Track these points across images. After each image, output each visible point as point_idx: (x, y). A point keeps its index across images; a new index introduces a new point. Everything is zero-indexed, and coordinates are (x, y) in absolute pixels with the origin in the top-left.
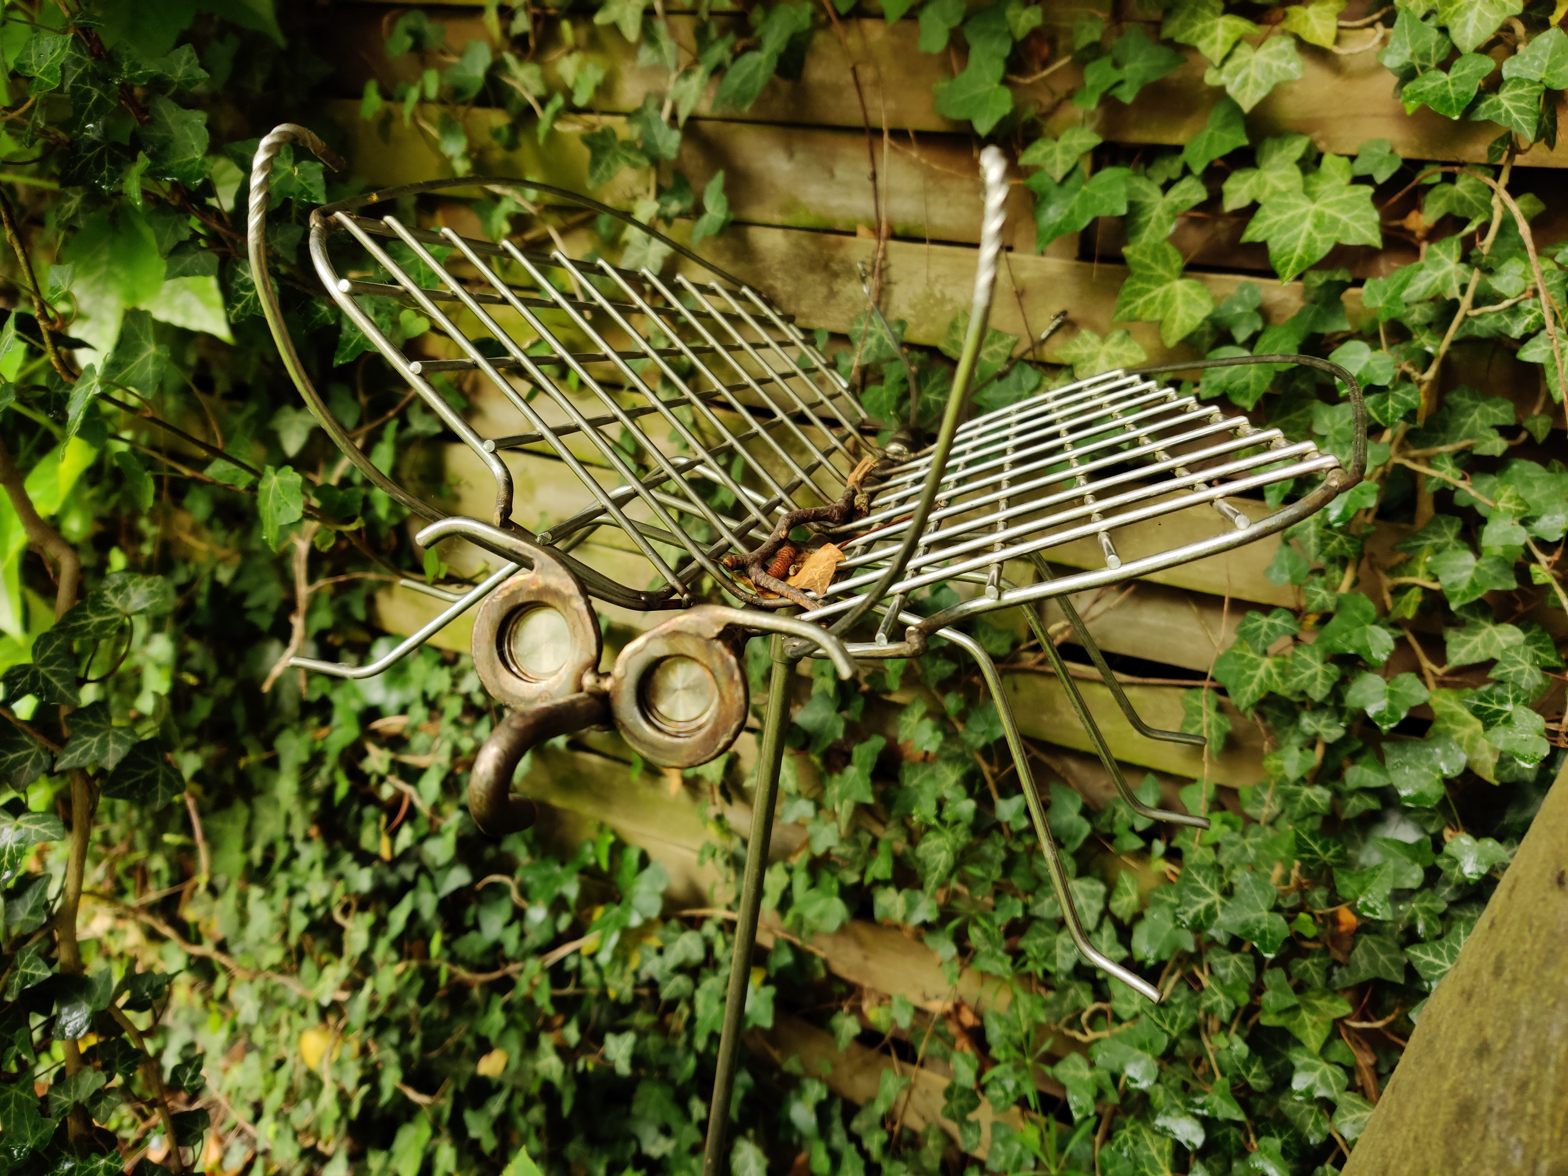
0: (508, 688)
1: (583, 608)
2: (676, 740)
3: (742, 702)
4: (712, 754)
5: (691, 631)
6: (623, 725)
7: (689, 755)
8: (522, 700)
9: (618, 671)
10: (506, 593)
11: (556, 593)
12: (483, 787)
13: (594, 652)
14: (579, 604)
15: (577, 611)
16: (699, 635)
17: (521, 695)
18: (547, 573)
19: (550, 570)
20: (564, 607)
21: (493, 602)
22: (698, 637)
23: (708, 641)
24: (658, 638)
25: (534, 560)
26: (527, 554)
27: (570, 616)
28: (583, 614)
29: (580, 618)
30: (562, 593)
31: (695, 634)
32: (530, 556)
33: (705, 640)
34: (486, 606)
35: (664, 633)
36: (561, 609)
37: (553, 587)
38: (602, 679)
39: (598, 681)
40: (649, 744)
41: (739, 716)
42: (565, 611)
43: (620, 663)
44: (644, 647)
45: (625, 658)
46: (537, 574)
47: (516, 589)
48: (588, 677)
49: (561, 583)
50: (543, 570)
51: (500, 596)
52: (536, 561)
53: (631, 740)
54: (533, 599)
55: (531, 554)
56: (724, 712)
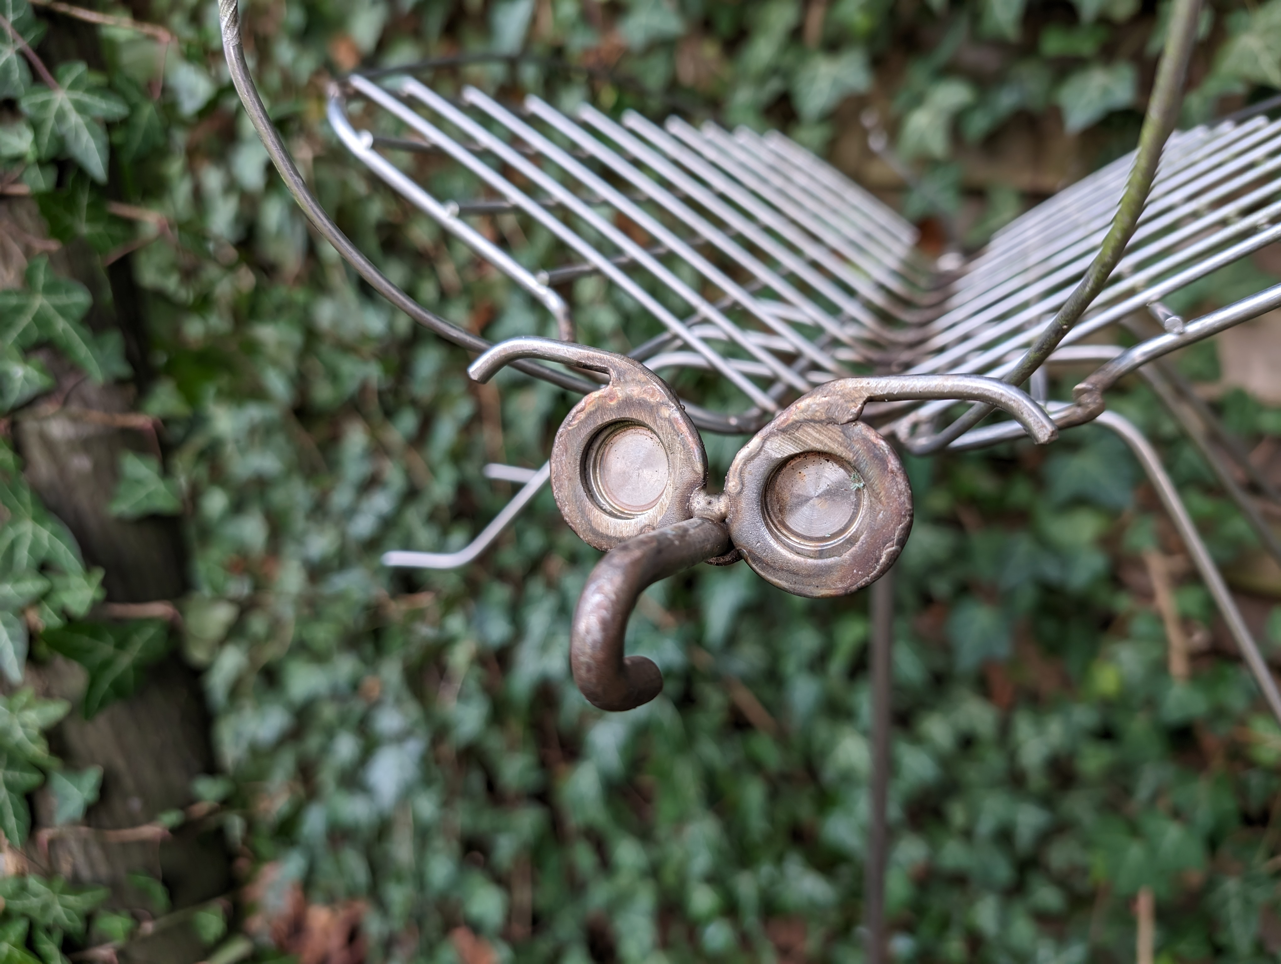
0: (604, 530)
1: (677, 415)
2: (820, 562)
3: (904, 498)
4: (875, 572)
5: (821, 417)
6: (750, 552)
7: (841, 580)
9: (732, 484)
10: (582, 416)
11: (642, 404)
12: (588, 650)
13: (699, 467)
14: (671, 412)
15: (670, 420)
16: (832, 421)
17: (618, 535)
18: (626, 382)
19: (628, 378)
20: (655, 421)
21: (569, 430)
22: (829, 423)
23: (844, 425)
24: (777, 435)
25: (608, 370)
26: (599, 364)
27: (662, 429)
28: (677, 423)
29: (673, 428)
30: (649, 403)
31: (826, 419)
32: (603, 365)
33: (842, 426)
34: (561, 436)
35: (784, 426)
36: (651, 425)
37: (637, 397)
38: (713, 500)
39: (710, 503)
40: (787, 571)
41: (905, 516)
42: (657, 426)
43: (734, 475)
44: (761, 449)
45: (739, 468)
46: (614, 386)
47: (593, 409)
48: (696, 500)
49: (645, 391)
50: (622, 380)
51: (576, 422)
52: (611, 370)
53: (763, 569)
54: (614, 418)
55: (604, 363)
56: (881, 515)
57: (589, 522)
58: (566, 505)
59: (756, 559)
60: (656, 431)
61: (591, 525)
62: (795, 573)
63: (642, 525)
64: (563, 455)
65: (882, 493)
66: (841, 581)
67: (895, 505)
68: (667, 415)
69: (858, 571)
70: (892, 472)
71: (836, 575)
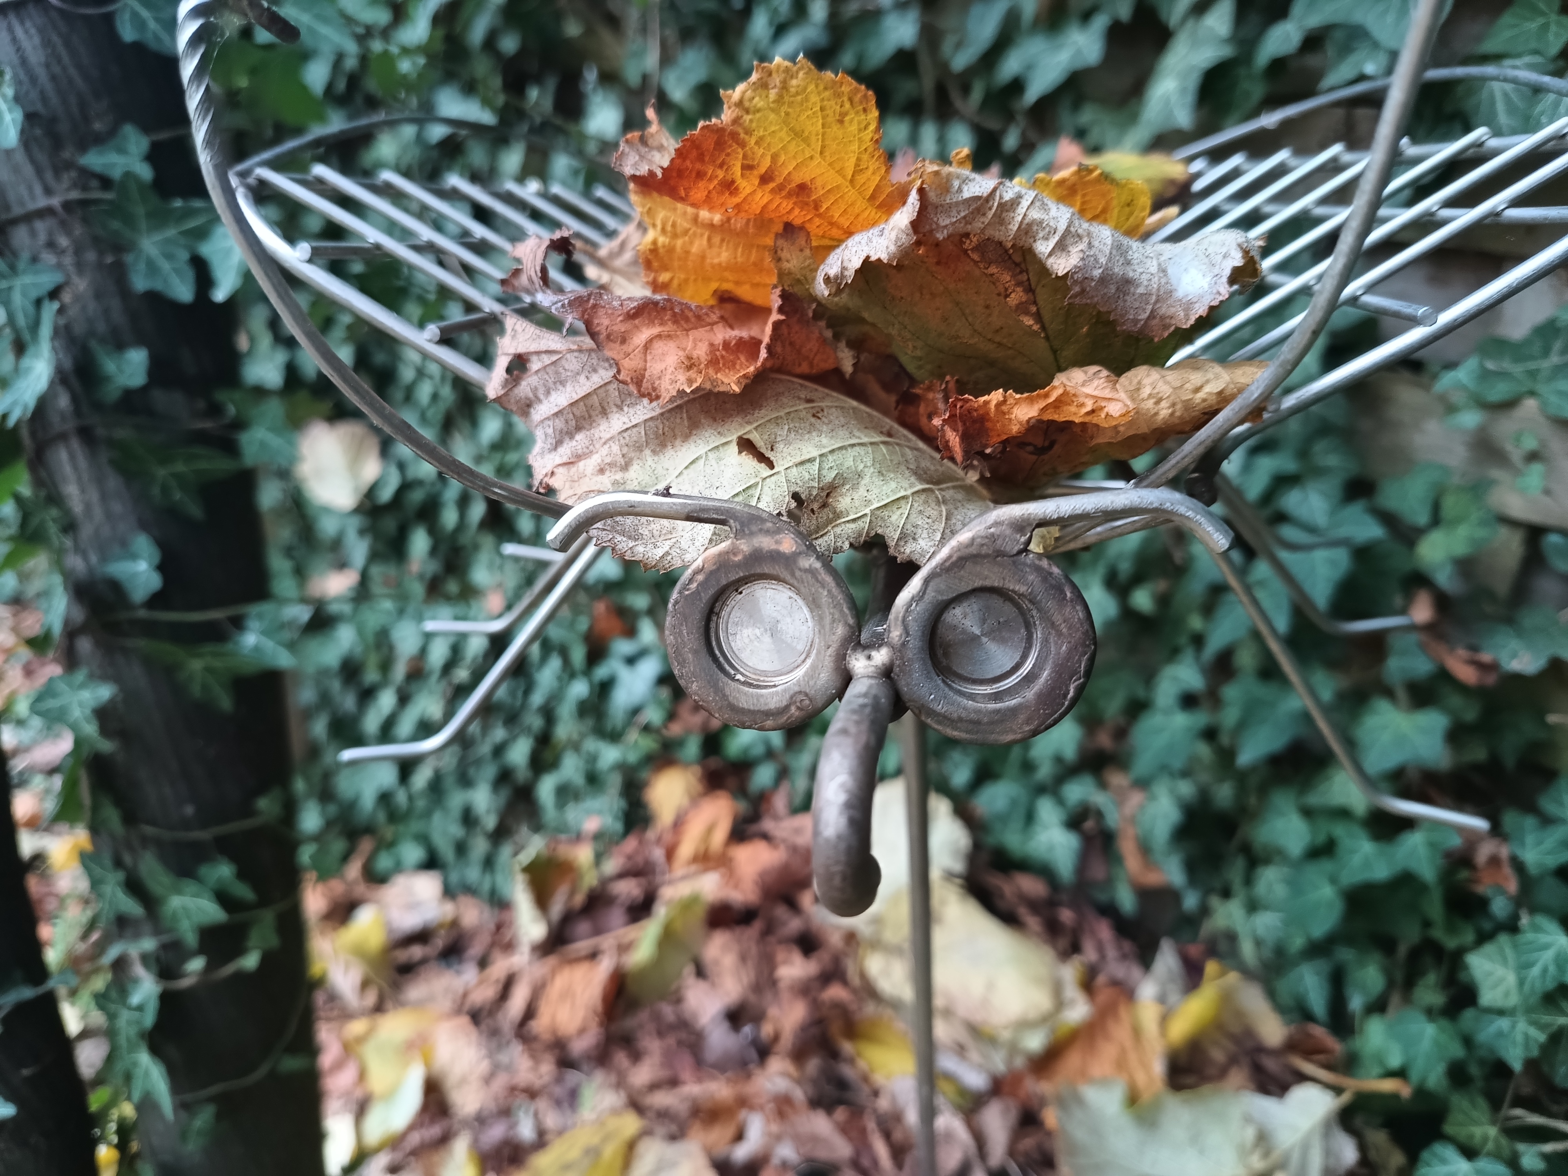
0: (744, 703)
1: (818, 565)
2: (1002, 704)
3: (1086, 626)
5: (984, 551)
6: (923, 705)
7: (1028, 721)
8: (768, 714)
9: (896, 634)
10: (700, 577)
11: (775, 556)
13: (852, 620)
14: (810, 562)
15: (811, 571)
16: (1000, 554)
17: (764, 708)
18: (752, 534)
19: (754, 528)
20: (793, 575)
21: (687, 595)
22: (997, 556)
23: (1015, 558)
24: (941, 575)
25: (728, 521)
26: (715, 516)
27: (803, 582)
28: (820, 574)
29: (817, 580)
30: (784, 554)
31: (994, 551)
32: (721, 517)
33: (1012, 559)
34: (676, 602)
35: (947, 564)
36: (788, 578)
37: (767, 549)
38: (874, 653)
39: (869, 657)
40: (967, 721)
41: (1088, 646)
42: (796, 578)
43: (896, 624)
44: (924, 593)
45: (901, 615)
46: (737, 540)
47: (714, 567)
48: (853, 657)
49: (777, 542)
50: (747, 532)
51: (694, 586)
52: (732, 521)
53: (939, 723)
54: (742, 574)
55: (722, 515)
56: (1064, 648)
57: (725, 697)
58: (693, 682)
59: (932, 713)
60: (796, 584)
61: (727, 700)
62: (978, 723)
63: (792, 692)
64: (682, 625)
65: (1063, 625)
66: (1027, 724)
67: (1079, 634)
68: (807, 566)
69: (1045, 710)
70: (1072, 601)
71: (1022, 717)
